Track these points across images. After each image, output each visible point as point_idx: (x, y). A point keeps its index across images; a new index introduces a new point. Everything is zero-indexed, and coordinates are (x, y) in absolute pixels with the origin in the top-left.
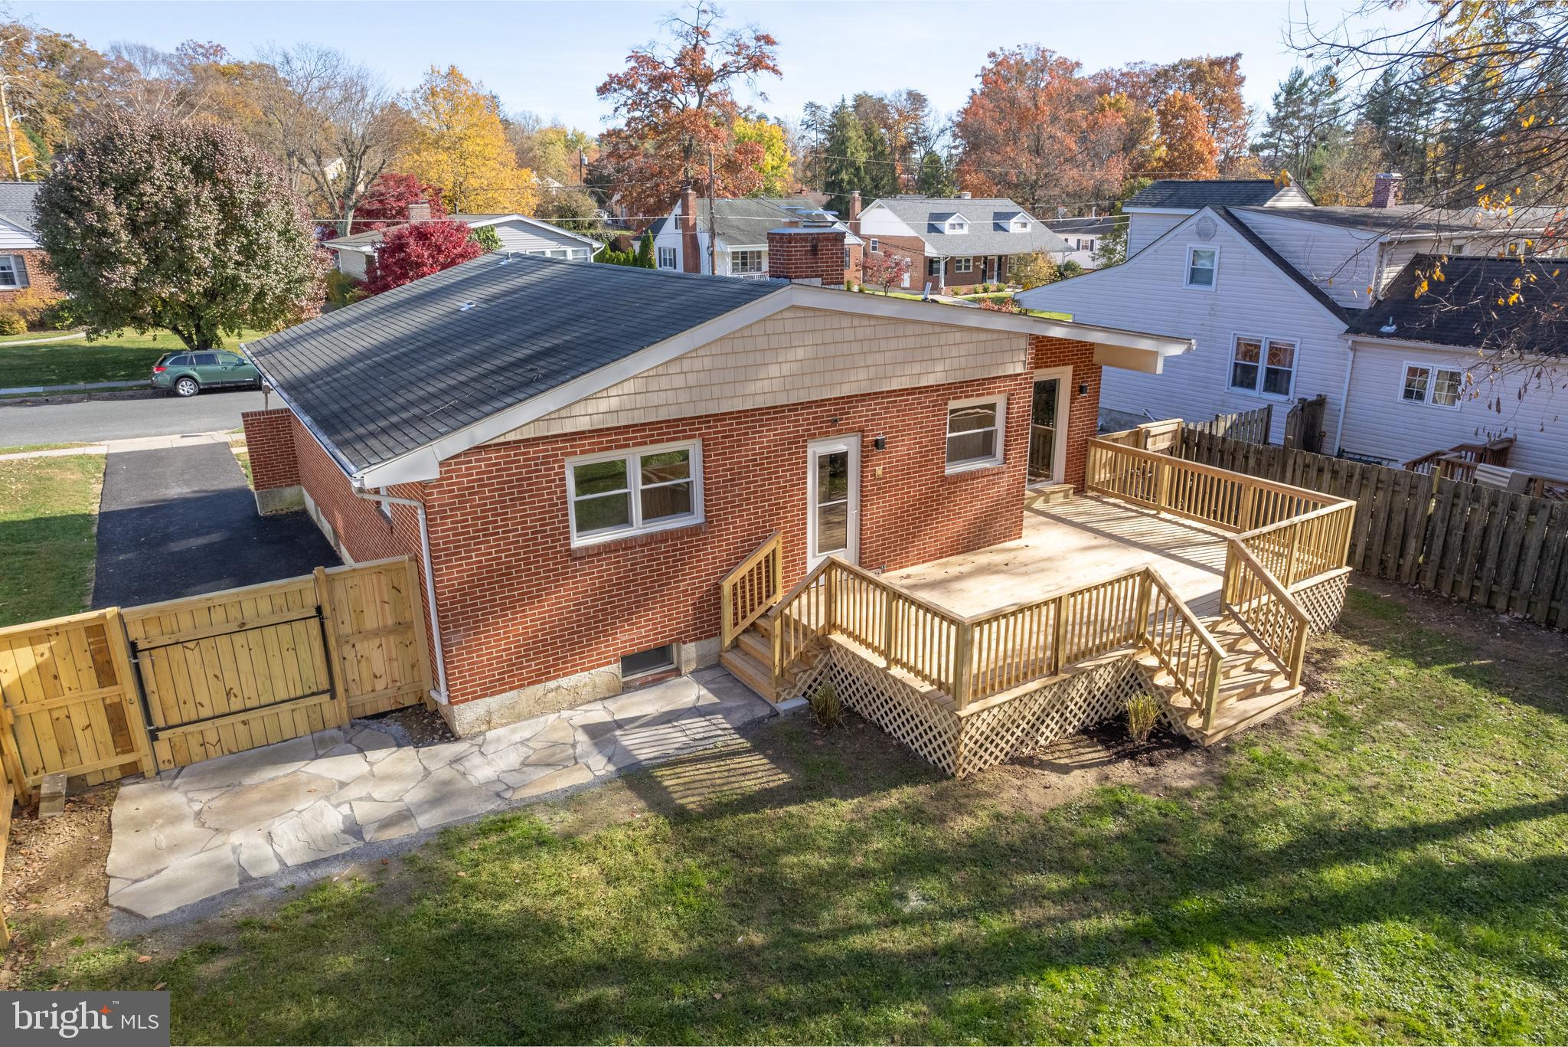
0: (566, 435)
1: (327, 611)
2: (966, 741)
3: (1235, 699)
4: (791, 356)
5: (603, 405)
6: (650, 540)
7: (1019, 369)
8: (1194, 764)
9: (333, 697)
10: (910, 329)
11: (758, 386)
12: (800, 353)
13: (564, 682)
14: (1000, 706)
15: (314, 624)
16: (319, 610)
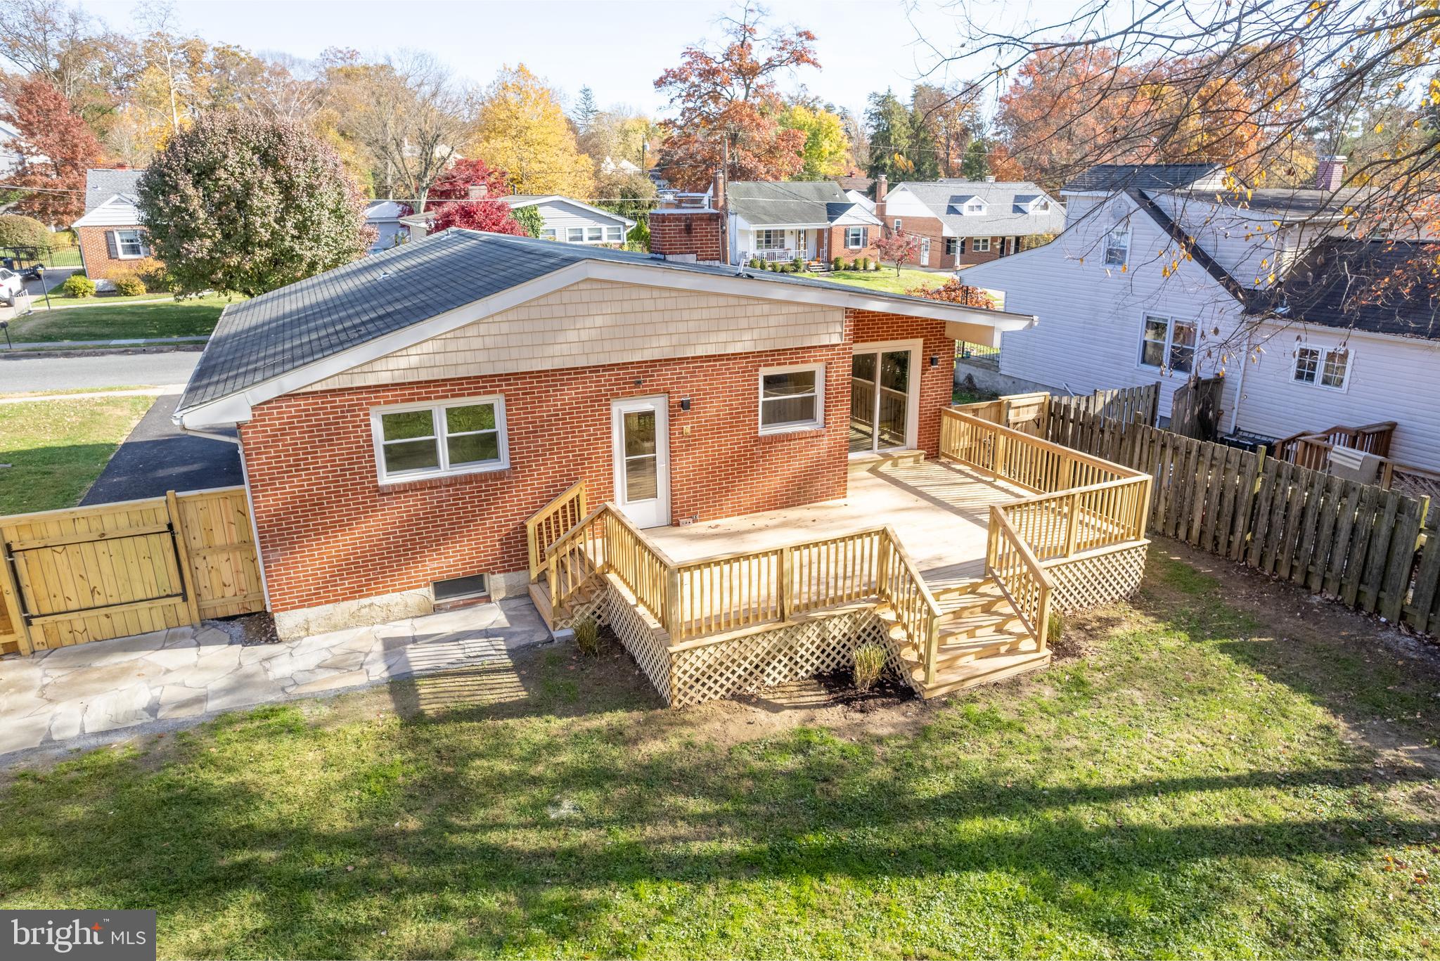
0: (369, 387)
1: (177, 527)
2: (680, 674)
3: (973, 657)
4: (589, 322)
5: (403, 363)
6: (454, 482)
7: (835, 340)
8: (904, 714)
9: (185, 599)
10: (713, 301)
11: (557, 349)
12: (599, 321)
13: (376, 600)
14: (716, 645)
15: (167, 537)
16: (170, 526)
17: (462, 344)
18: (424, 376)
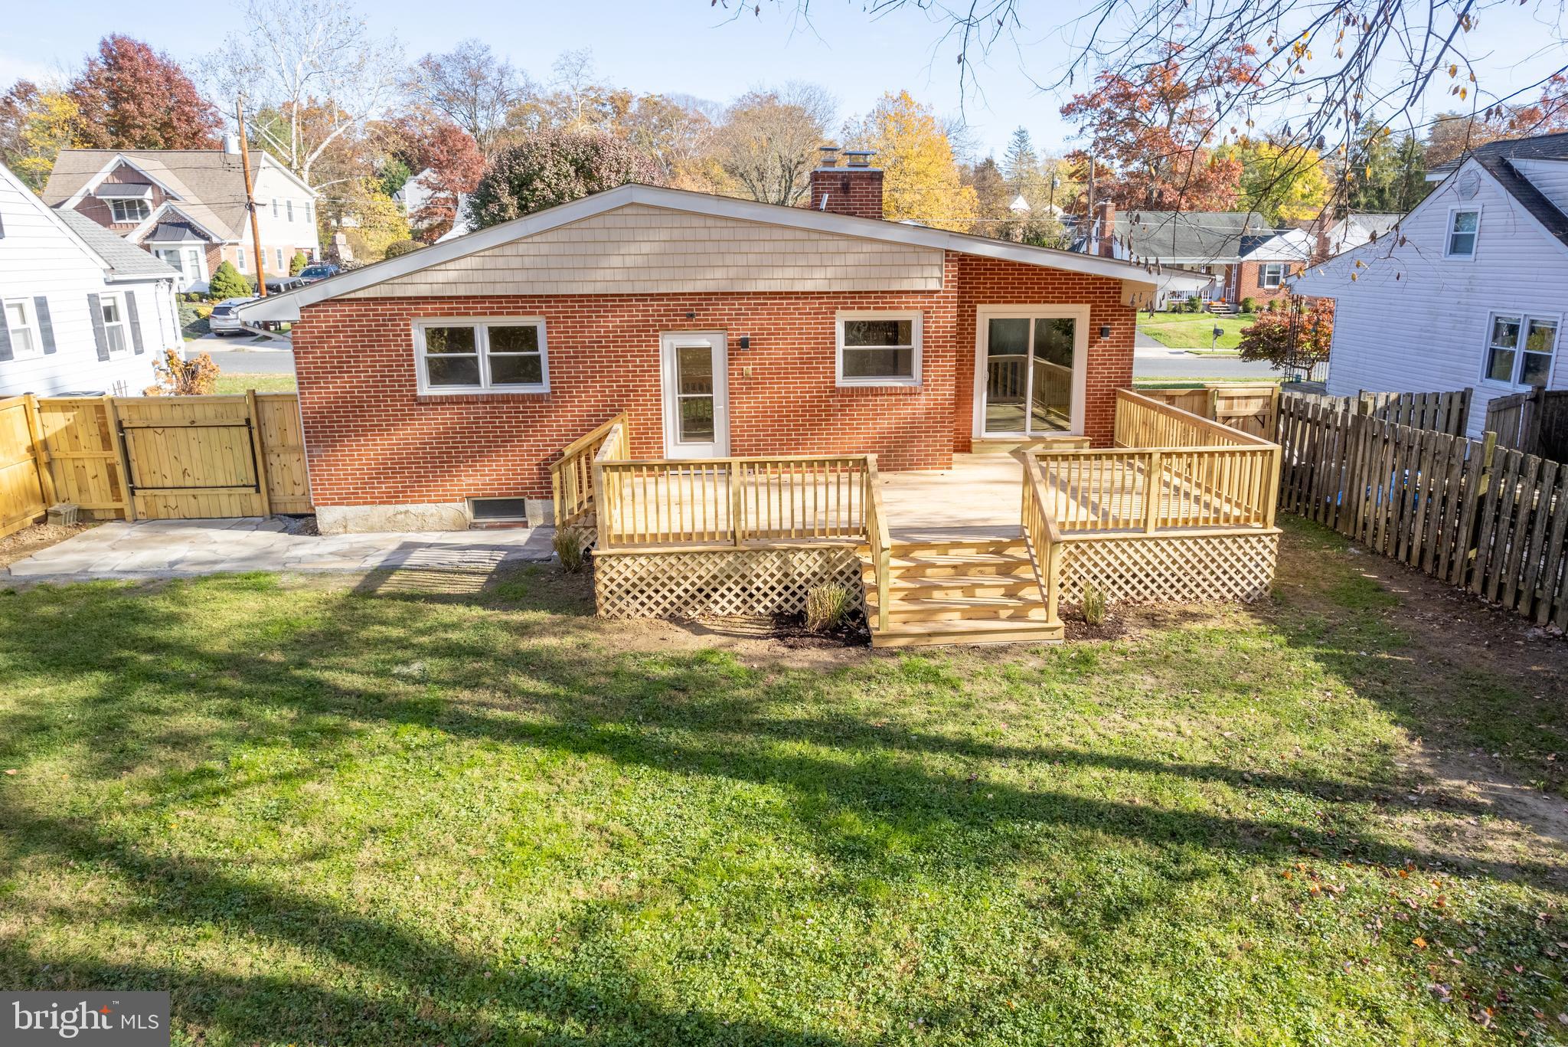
0: (410, 298)
1: (254, 423)
2: (605, 580)
4: (633, 248)
7: (933, 285)
9: (258, 491)
11: (599, 275)
13: (411, 507)
16: (248, 421)
17: (500, 263)
18: (462, 291)
